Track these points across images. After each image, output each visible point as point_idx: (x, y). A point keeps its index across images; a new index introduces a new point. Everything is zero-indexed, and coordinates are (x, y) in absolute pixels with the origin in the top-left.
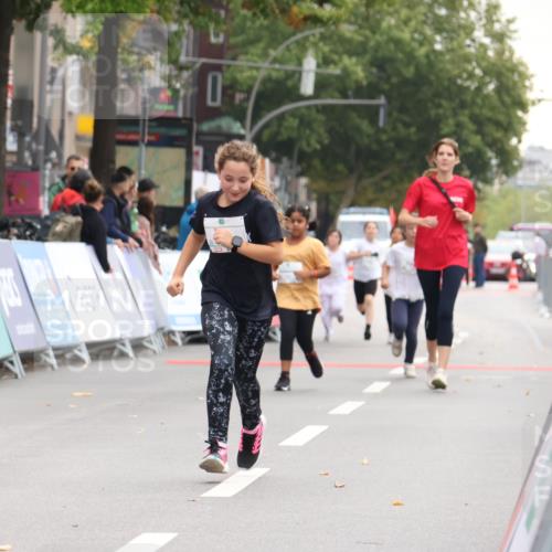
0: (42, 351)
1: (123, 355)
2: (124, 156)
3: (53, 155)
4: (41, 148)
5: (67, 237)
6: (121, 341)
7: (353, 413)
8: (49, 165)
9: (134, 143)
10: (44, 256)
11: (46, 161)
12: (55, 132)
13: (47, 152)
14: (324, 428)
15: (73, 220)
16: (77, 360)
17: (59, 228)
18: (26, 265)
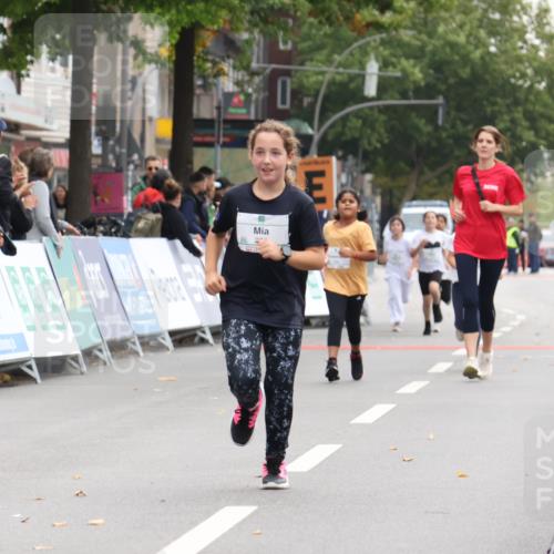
0: (129, 340)
1: (203, 341)
2: (200, 158)
3: (136, 157)
4: (124, 151)
5: (148, 233)
6: (200, 328)
7: (419, 392)
8: (131, 167)
9: (210, 145)
10: (128, 251)
11: (128, 163)
12: (136, 136)
13: (130, 155)
14: (392, 406)
15: (153, 217)
16: (161, 347)
17: (141, 224)
18: (112, 259)
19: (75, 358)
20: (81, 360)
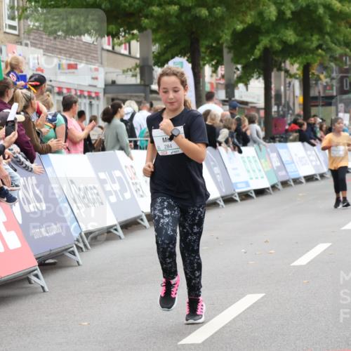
0: (288, 180)
1: (317, 179)
2: (314, 111)
3: (291, 112)
4: (286, 109)
5: (294, 140)
6: (315, 175)
8: (289, 115)
9: (317, 106)
10: (287, 148)
12: (291, 104)
13: (288, 110)
15: (296, 135)
16: (301, 183)
17: (291, 138)
18: (281, 151)
19: (268, 188)
20: (271, 189)
